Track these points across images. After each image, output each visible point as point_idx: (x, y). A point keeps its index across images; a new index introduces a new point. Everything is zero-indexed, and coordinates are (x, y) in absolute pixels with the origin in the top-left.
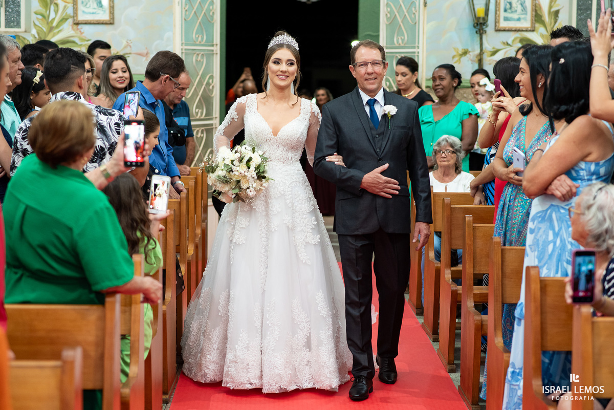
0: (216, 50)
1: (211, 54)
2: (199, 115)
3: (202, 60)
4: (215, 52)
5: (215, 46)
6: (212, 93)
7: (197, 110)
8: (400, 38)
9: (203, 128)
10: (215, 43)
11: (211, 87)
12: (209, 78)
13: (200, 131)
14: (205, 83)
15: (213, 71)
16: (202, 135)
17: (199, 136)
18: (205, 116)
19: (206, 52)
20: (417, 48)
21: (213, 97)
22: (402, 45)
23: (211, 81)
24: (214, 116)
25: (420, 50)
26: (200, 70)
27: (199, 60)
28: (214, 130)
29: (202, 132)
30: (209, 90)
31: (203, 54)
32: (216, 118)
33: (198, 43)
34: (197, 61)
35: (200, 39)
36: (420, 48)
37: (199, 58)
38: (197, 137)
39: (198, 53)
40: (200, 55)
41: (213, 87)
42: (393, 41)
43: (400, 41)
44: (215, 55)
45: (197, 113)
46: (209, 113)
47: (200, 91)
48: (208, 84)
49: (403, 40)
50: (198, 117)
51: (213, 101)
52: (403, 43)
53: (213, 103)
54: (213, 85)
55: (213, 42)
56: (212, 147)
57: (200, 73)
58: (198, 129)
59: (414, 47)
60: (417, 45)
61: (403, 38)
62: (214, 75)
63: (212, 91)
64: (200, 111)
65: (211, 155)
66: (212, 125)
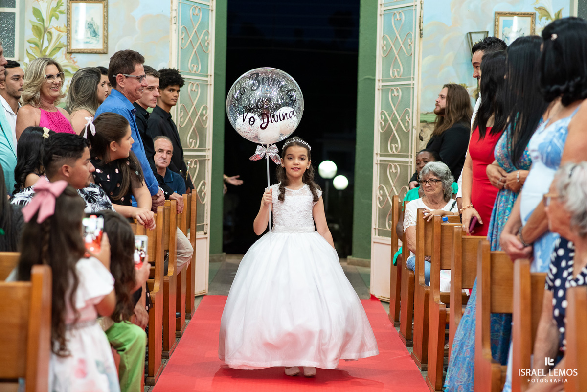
0: (211, 81)
1: (206, 84)
2: (193, 145)
3: (196, 90)
4: (209, 83)
5: (209, 77)
6: (206, 125)
7: (191, 141)
8: (395, 70)
9: (196, 159)
10: (209, 74)
11: (205, 118)
12: (203, 109)
13: (194, 161)
14: (199, 114)
15: (207, 103)
16: (195, 166)
17: (192, 167)
18: (198, 147)
19: (201, 82)
20: (412, 79)
21: (206, 128)
22: (397, 77)
23: (204, 112)
24: (207, 148)
25: (415, 82)
26: (195, 99)
27: (193, 90)
28: (207, 161)
29: (195, 164)
30: (203, 121)
31: (197, 84)
32: (209, 149)
33: (193, 72)
34: (192, 90)
35: (195, 69)
36: (415, 79)
37: (194, 88)
38: (190, 168)
39: (193, 82)
40: (195, 85)
41: (207, 117)
42: (389, 74)
43: (396, 74)
44: (209, 86)
45: (191, 144)
46: (202, 144)
47: (194, 122)
48: (202, 115)
49: (398, 73)
50: (191, 148)
51: (206, 132)
52: (398, 75)
53: (206, 134)
54: (206, 116)
55: (207, 73)
56: (205, 179)
57: (195, 103)
58: (191, 159)
59: (409, 79)
60: (412, 76)
61: (398, 70)
62: (208, 106)
63: (205, 122)
64: (194, 141)
65: (203, 187)
66: (205, 156)
